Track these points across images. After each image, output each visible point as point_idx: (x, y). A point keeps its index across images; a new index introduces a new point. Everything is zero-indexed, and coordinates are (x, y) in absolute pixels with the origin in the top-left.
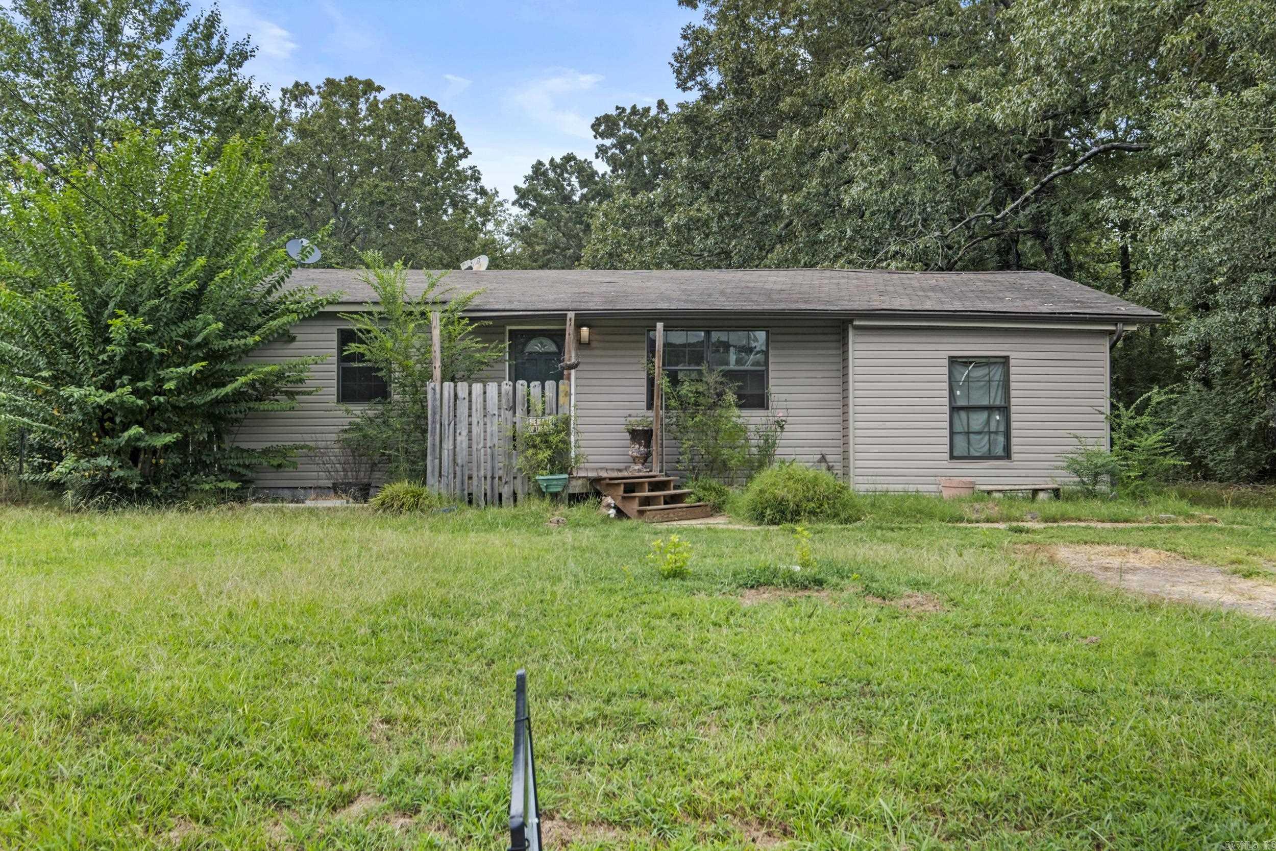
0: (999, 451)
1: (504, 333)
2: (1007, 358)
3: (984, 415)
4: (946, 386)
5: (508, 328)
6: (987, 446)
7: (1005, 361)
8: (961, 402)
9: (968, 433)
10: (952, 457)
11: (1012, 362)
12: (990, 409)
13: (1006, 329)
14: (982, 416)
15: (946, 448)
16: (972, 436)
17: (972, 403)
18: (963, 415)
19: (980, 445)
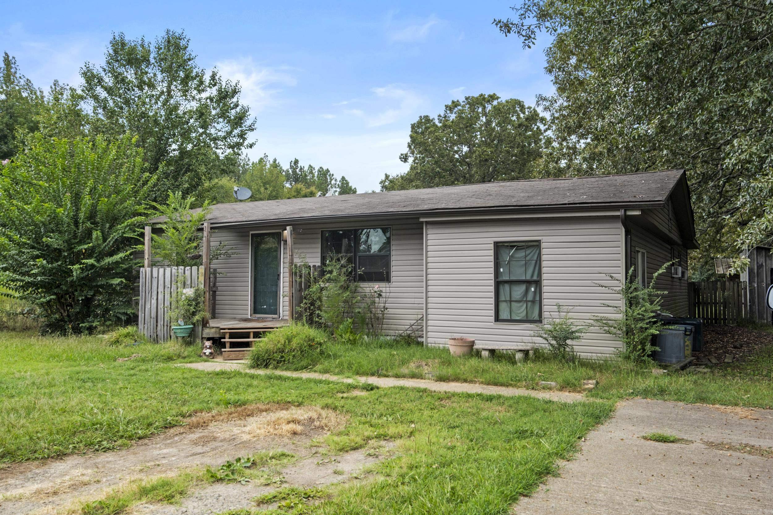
0: (535, 316)
1: (249, 236)
2: (539, 241)
3: (523, 287)
4: (492, 265)
5: (251, 232)
6: (525, 312)
7: (536, 245)
8: (506, 278)
9: (511, 301)
10: (497, 319)
11: (543, 245)
12: (528, 283)
13: (538, 219)
14: (522, 288)
15: (492, 313)
16: (513, 304)
17: (513, 278)
18: (507, 287)
19: (520, 311)
